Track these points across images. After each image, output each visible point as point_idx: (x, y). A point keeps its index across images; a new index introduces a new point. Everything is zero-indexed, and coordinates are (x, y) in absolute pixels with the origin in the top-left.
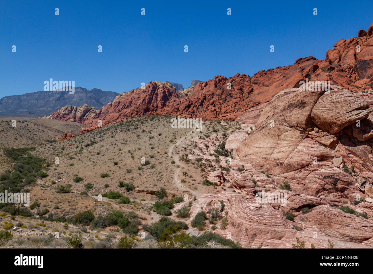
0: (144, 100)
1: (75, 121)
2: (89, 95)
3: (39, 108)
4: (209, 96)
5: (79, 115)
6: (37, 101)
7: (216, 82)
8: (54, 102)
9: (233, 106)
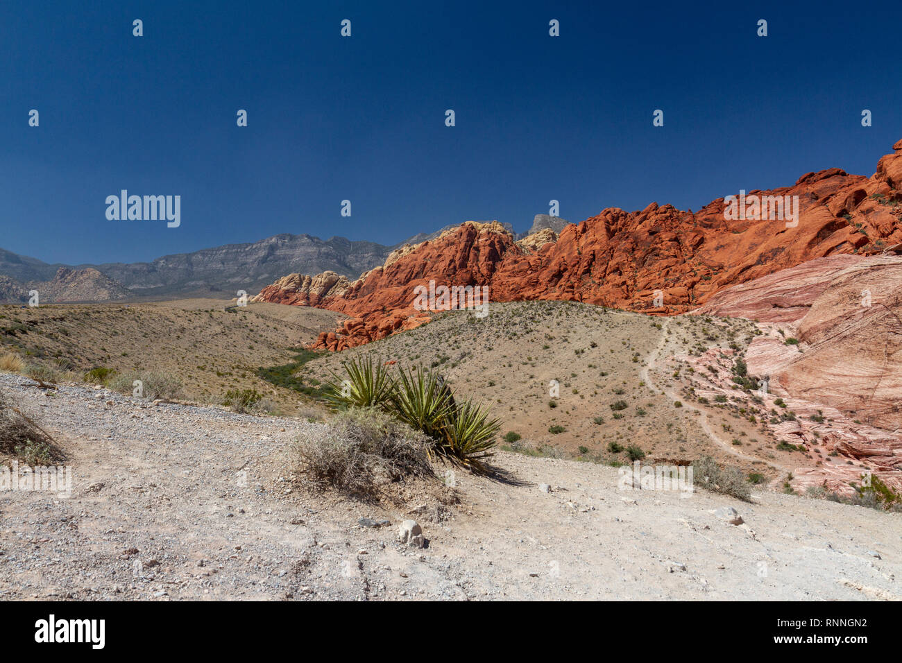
0: (452, 261)
1: (308, 305)
2: (323, 250)
3: (227, 278)
4: (604, 253)
5: (315, 291)
6: (223, 264)
7: (608, 222)
8: (255, 265)
9: (664, 273)
